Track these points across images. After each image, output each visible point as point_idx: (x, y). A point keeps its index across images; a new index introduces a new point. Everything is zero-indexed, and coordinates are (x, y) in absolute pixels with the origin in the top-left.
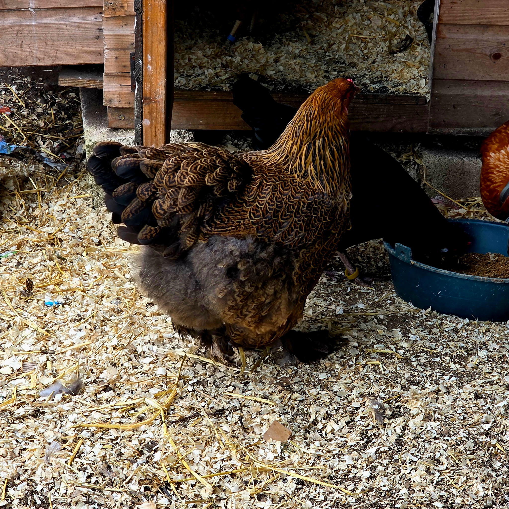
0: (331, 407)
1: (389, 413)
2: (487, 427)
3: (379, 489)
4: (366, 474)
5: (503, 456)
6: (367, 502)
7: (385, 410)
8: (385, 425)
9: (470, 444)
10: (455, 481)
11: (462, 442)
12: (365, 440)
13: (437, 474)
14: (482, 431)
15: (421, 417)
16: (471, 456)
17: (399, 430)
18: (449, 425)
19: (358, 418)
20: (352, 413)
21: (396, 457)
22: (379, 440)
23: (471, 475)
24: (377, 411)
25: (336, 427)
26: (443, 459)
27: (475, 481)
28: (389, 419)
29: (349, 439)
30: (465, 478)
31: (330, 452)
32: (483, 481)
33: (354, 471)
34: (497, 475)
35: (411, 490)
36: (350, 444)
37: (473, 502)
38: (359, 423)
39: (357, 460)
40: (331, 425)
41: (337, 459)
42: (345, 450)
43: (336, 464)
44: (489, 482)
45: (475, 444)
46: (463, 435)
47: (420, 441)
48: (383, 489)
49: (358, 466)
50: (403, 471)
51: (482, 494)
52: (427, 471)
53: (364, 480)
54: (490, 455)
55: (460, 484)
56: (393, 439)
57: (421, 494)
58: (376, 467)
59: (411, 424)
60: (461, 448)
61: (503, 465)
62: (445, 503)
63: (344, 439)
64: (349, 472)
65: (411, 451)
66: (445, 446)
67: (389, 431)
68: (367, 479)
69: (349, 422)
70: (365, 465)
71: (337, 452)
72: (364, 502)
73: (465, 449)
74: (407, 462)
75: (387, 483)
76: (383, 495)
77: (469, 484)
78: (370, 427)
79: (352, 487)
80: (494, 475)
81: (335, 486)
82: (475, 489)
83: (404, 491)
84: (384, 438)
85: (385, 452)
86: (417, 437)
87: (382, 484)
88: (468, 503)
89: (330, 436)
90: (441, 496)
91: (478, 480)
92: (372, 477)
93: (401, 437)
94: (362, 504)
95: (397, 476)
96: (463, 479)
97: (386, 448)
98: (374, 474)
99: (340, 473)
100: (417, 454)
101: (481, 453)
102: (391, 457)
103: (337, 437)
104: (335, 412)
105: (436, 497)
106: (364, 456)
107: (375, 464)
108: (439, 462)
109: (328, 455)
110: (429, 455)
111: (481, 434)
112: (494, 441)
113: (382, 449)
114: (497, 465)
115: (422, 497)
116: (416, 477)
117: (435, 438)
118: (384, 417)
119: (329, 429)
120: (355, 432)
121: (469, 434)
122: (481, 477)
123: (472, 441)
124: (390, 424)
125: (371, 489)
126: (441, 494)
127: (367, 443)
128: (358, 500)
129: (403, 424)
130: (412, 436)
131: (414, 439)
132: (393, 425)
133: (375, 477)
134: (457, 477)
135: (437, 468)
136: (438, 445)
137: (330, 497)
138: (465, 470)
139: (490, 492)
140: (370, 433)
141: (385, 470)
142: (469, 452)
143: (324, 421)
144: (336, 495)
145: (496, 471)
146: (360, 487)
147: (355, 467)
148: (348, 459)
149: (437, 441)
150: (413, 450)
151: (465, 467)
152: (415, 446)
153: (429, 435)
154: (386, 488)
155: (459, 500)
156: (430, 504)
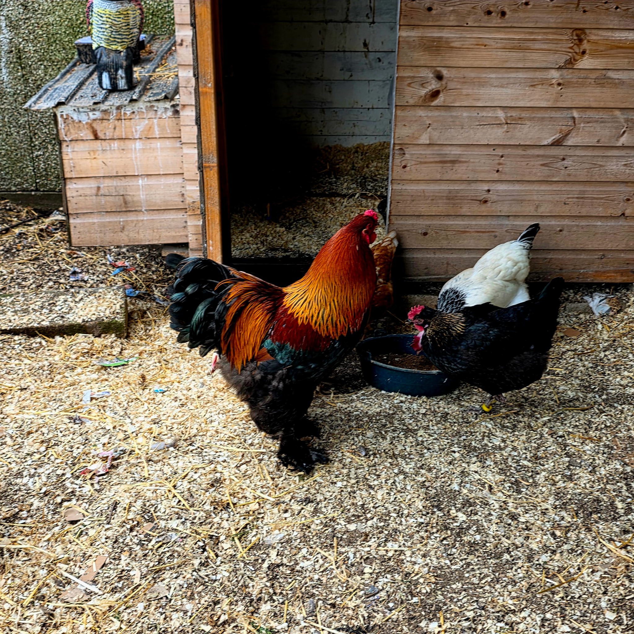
10: (404, 499)
55: (407, 501)
77: (413, 501)
90: (395, 509)
96: (409, 497)
126: (395, 507)
155: (406, 512)
156: (388, 514)
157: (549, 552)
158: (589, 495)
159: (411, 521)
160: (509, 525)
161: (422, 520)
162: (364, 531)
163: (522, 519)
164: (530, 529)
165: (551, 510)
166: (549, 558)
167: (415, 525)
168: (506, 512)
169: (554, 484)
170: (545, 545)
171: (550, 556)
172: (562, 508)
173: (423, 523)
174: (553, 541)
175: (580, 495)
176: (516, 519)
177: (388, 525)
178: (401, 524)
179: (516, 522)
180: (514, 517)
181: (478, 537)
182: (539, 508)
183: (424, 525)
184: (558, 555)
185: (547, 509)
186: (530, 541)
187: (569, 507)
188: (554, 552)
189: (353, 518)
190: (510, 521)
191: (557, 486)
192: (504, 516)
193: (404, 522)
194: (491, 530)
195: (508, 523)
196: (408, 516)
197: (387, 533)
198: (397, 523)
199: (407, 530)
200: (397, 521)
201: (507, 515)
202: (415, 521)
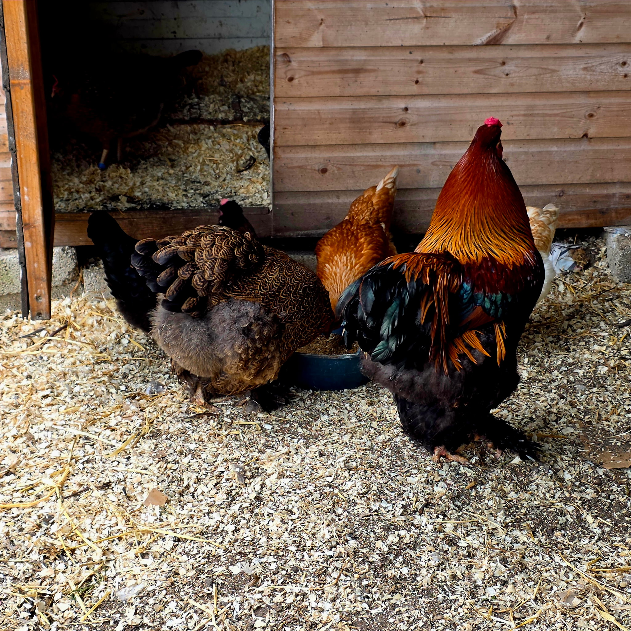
0: (201, 473)
1: (249, 474)
2: (330, 479)
3: (243, 539)
4: (232, 528)
5: (343, 503)
6: (233, 551)
7: (245, 472)
8: (246, 484)
9: (317, 495)
10: (305, 528)
11: (310, 494)
12: (230, 499)
13: (290, 523)
14: (326, 483)
15: (276, 475)
16: (318, 505)
17: (258, 488)
18: (299, 480)
19: (224, 480)
20: (218, 476)
21: (256, 511)
22: (242, 498)
23: (318, 521)
24: (239, 474)
25: (206, 490)
26: (295, 510)
27: (322, 526)
28: (249, 479)
29: (216, 499)
30: (313, 524)
31: (201, 511)
32: (328, 525)
33: (222, 526)
34: (339, 520)
35: (269, 538)
36: (217, 503)
37: (321, 544)
38: (225, 485)
39: (224, 516)
40: (201, 488)
41: (207, 517)
42: (214, 509)
43: (207, 521)
44: (333, 526)
45: (321, 494)
46: (311, 488)
47: (275, 496)
48: (246, 539)
49: (225, 521)
50: (262, 523)
51: (327, 536)
52: (282, 521)
53: (230, 534)
54: (334, 503)
55: (309, 529)
56: (253, 496)
57: (278, 541)
58: (239, 522)
59: (267, 482)
60: (310, 499)
61: (344, 511)
62: (298, 547)
63: (212, 499)
64: (218, 527)
65: (268, 505)
66: (296, 499)
67: (250, 489)
68: (233, 532)
69: (216, 484)
70: (230, 520)
71: (207, 511)
72: (231, 552)
73: (313, 500)
74: (266, 514)
75: (249, 534)
76: (246, 544)
77: (317, 529)
78: (234, 487)
79: (220, 540)
80: (337, 519)
81: (206, 540)
82: (322, 533)
83: (264, 539)
84: (246, 495)
85: (247, 507)
86: (273, 493)
87: (245, 535)
88: (317, 545)
89: (201, 497)
90: (295, 541)
91: (324, 525)
92: (237, 530)
93: (260, 493)
94: (229, 554)
95: (257, 528)
96: (312, 525)
97: (248, 504)
98: (238, 527)
99: (210, 528)
100: (274, 507)
101: (325, 502)
102: (252, 512)
103: (206, 498)
104: (203, 477)
105: (290, 542)
106: (230, 512)
107: (238, 519)
108: (292, 513)
109: (200, 514)
110: (283, 508)
111: (325, 486)
112: (336, 491)
113: (243, 506)
114: (339, 511)
115: (279, 543)
116: (273, 527)
117: (288, 492)
118: (245, 478)
119: (199, 492)
120: (221, 492)
121: (316, 487)
122: (326, 523)
123: (318, 492)
124: (250, 484)
125: (236, 541)
126: (295, 539)
127: (232, 501)
128: (226, 550)
129: (261, 483)
130: (269, 492)
131: (271, 495)
132: (253, 484)
133: (239, 530)
134: (306, 524)
135: (290, 518)
136: (290, 498)
137: (202, 550)
138: (313, 517)
139: (334, 534)
140: (234, 492)
141: (247, 523)
142: (316, 502)
143: (195, 485)
144: (207, 548)
145: (339, 516)
146: (227, 539)
147: (222, 522)
148: (216, 516)
149: (289, 495)
150: (270, 504)
151: (313, 515)
152: (271, 501)
153: (283, 490)
154: (249, 539)
155: (309, 544)
156: (285, 549)
157: (498, 583)
158: (550, 507)
159: (316, 555)
160: (446, 552)
161: (330, 553)
162: (253, 572)
163: (462, 543)
164: (474, 556)
165: (500, 530)
166: (498, 591)
167: (321, 560)
168: (441, 536)
169: (504, 495)
170: (493, 575)
171: (500, 589)
172: (513, 525)
173: (331, 557)
174: (503, 569)
175: (538, 508)
176: (454, 544)
177: (285, 563)
178: (302, 560)
179: (455, 547)
180: (452, 542)
181: (405, 570)
182: (485, 528)
183: (334, 559)
184: (510, 586)
185: (495, 529)
186: (473, 570)
187: (523, 524)
188: (505, 583)
189: (238, 557)
190: (446, 547)
191: (509, 499)
192: (439, 540)
193: (307, 558)
194: (423, 559)
195: (445, 549)
196: (312, 549)
197: (284, 573)
198: (297, 559)
199: (311, 567)
200: (297, 556)
201: (443, 539)
202: (322, 554)
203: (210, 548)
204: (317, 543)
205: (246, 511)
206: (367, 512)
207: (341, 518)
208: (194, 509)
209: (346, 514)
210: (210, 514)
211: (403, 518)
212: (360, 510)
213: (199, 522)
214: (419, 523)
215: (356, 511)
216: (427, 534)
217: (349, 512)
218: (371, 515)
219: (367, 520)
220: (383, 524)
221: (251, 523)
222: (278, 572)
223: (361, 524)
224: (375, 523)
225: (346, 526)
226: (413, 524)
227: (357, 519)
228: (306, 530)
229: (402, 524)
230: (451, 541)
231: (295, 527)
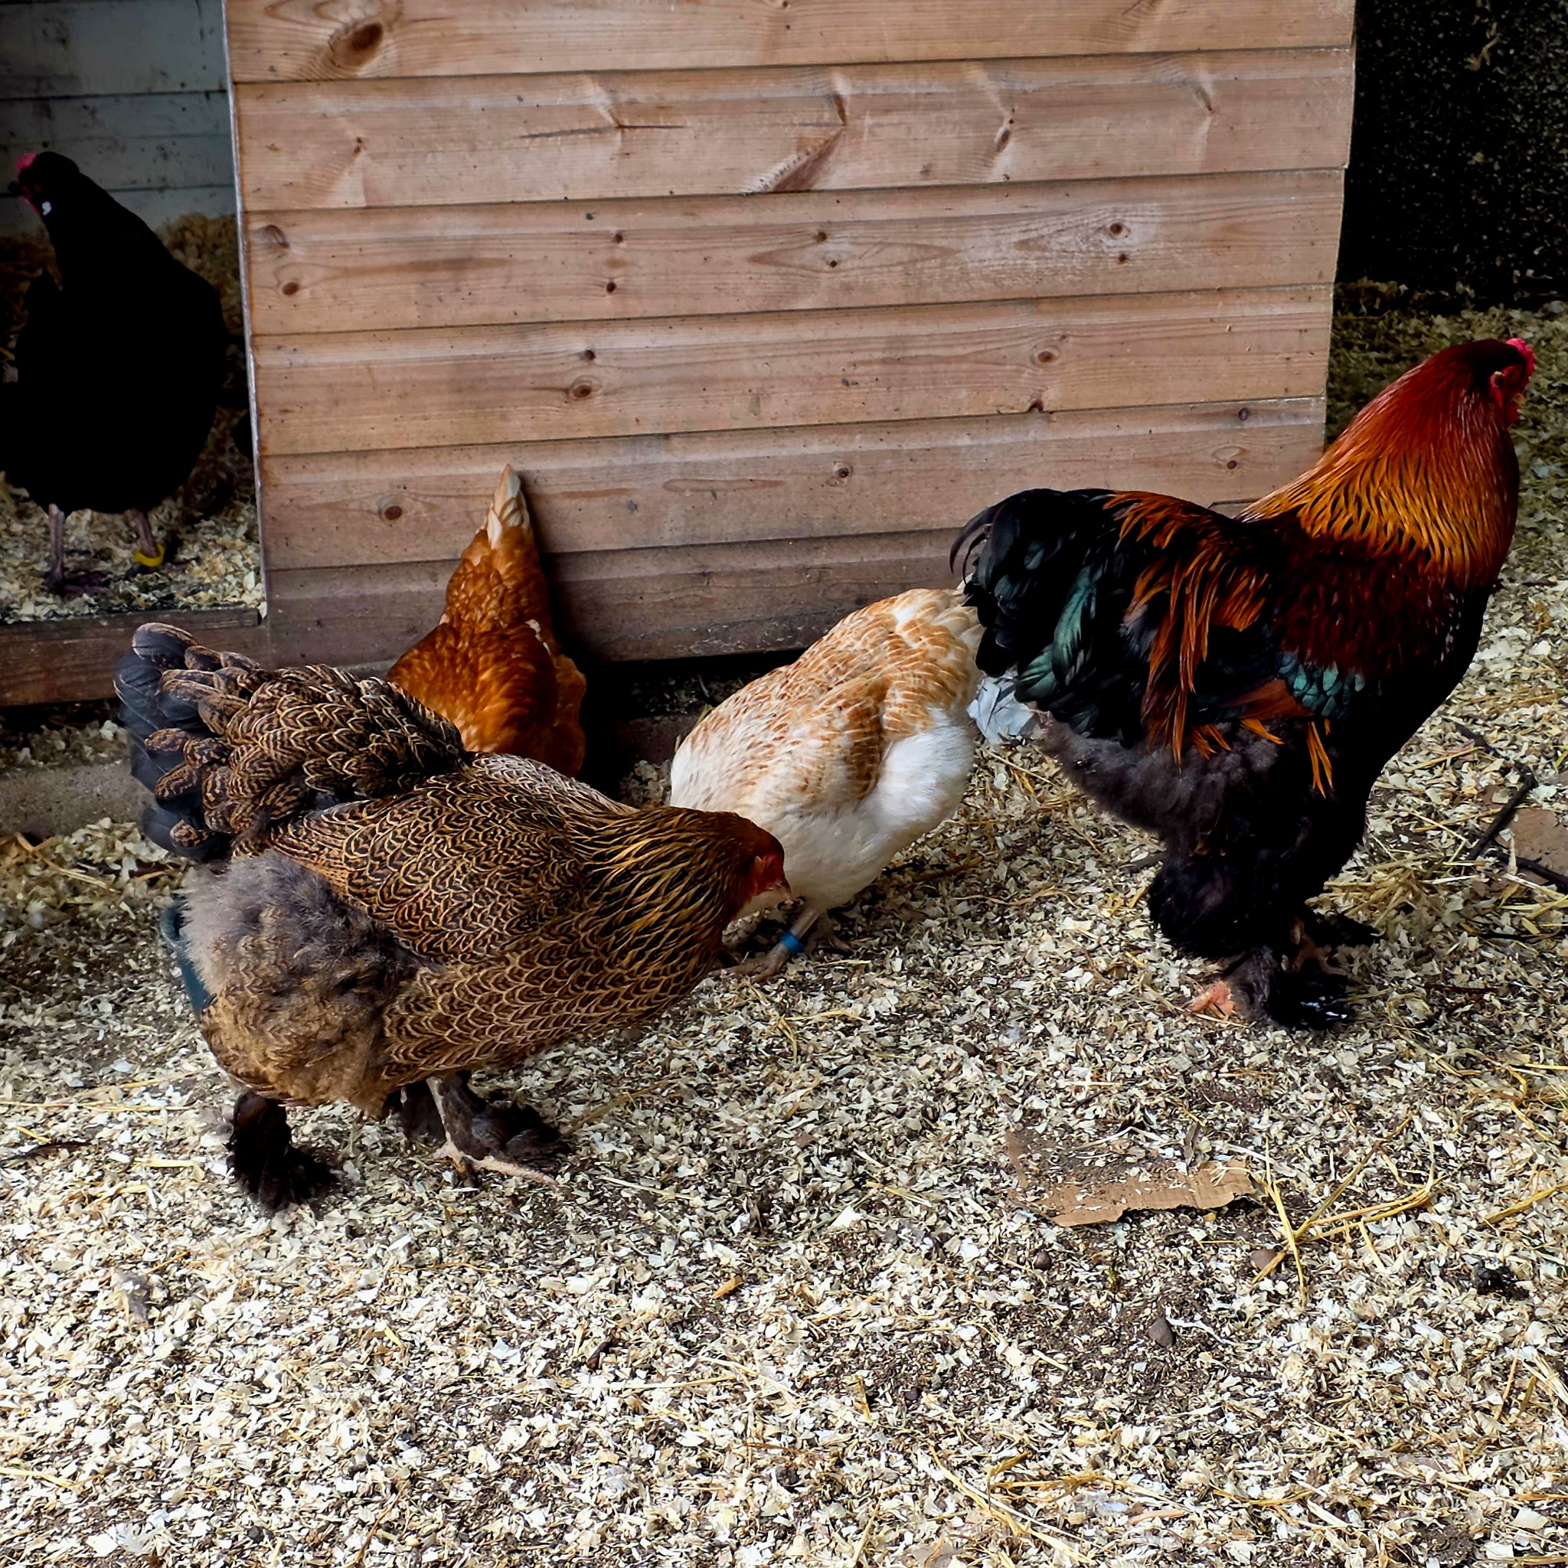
0: (37, 1298)
1: (158, 1295)
2: (368, 1296)
3: (129, 1465)
4: (104, 1436)
5: (396, 1355)
6: (102, 1497)
7: (149, 1290)
8: (152, 1321)
9: (330, 1339)
10: (293, 1424)
11: (315, 1336)
12: (106, 1361)
13: (256, 1414)
14: (359, 1306)
15: (229, 1294)
16: (329, 1366)
17: (181, 1329)
18: (291, 1303)
19: (95, 1315)
20: (82, 1305)
21: (170, 1389)
22: (139, 1356)
23: (327, 1406)
24: (132, 1296)
25: (47, 1341)
26: (270, 1381)
27: (334, 1418)
28: (161, 1308)
29: (72, 1365)
30: (313, 1415)
31: (29, 1397)
32: (351, 1414)
33: (79, 1432)
34: (382, 1399)
35: (197, 1457)
36: (72, 1374)
37: (328, 1463)
38: (98, 1327)
39: (86, 1408)
40: (37, 1336)
41: (44, 1411)
42: (62, 1390)
43: (41, 1423)
44: (362, 1415)
45: (343, 1336)
46: (316, 1321)
47: (224, 1346)
48: (137, 1463)
49: (89, 1420)
50: (183, 1419)
51: (347, 1443)
52: (235, 1411)
53: (98, 1452)
54: (371, 1356)
55: (302, 1428)
56: (166, 1350)
57: (219, 1463)
58: (124, 1420)
59: (208, 1313)
60: (312, 1349)
61: (396, 1375)
62: (269, 1475)
63: (62, 1365)
64: (68, 1436)
65: (205, 1373)
66: (277, 1351)
67: (160, 1334)
68: (106, 1447)
69: (75, 1326)
70: (102, 1417)
71: (45, 1396)
72: (95, 1498)
73: (319, 1351)
74: (193, 1397)
75: (146, 1449)
76: (138, 1476)
77: (322, 1426)
78: (120, 1331)
79: (72, 1468)
80: (376, 1395)
81: (36, 1473)
82: (332, 1437)
83: (184, 1461)
84: (148, 1351)
85: (147, 1382)
86: (219, 1340)
87: (135, 1454)
88: (316, 1468)
89: (34, 1362)
90: (263, 1462)
91: (341, 1415)
92: (115, 1442)
93: (187, 1343)
94: (92, 1504)
95: (169, 1433)
96: (309, 1416)
97: (149, 1374)
98: (121, 1434)
99: (49, 1441)
100: (217, 1376)
101: (350, 1355)
102: (161, 1391)
103: (47, 1363)
104: (43, 1308)
105: (250, 1464)
106: (103, 1397)
107: (122, 1412)
108: (263, 1388)
109: (27, 1404)
110: (240, 1377)
111: (354, 1314)
112: (381, 1325)
113: (139, 1379)
114: (384, 1375)
115: (220, 1469)
116: (209, 1427)
117: (258, 1336)
118: (150, 1306)
119: (31, 1347)
120: (85, 1346)
121: (330, 1317)
122: (346, 1408)
123: (335, 1330)
124: (163, 1319)
125: (112, 1469)
126: (262, 1456)
127: (111, 1366)
128: (84, 1496)
129: (190, 1315)
130: (208, 1339)
131: (212, 1345)
132: (169, 1320)
133: (122, 1440)
134: (295, 1415)
135: (256, 1401)
136: (261, 1352)
137: (25, 1496)
138: (316, 1396)
139: (365, 1437)
140: (119, 1345)
141: (145, 1422)
142: (325, 1357)
143: (20, 1332)
144: (37, 1492)
145: (382, 1388)
146: (89, 1466)
147: (82, 1424)
148: (68, 1409)
149: (261, 1342)
150: (208, 1370)
151: (315, 1391)
152: (213, 1360)
153: (245, 1331)
154: (147, 1462)
155: (297, 1466)
156: (235, 1482)
157: (771, 1534)
158: (918, 1330)
159: (311, 1492)
160: (646, 1463)
161: (350, 1486)
162: (145, 1550)
163: (690, 1439)
164: (716, 1468)
165: (787, 1397)
166: (768, 1554)
167: (322, 1507)
168: (639, 1422)
169: (809, 1308)
170: (759, 1516)
171: (773, 1549)
172: (824, 1385)
173: (352, 1495)
174: (786, 1497)
175: (889, 1335)
176: (670, 1442)
177: (233, 1518)
178: (277, 1508)
179: (670, 1450)
180: (662, 1436)
181: (538, 1518)
182: (750, 1395)
183: (357, 1500)
184: (799, 1540)
185: (777, 1396)
186: (712, 1504)
187: (848, 1380)
188: (786, 1534)
189: (112, 1512)
190: (648, 1450)
191: (819, 1317)
192: (631, 1434)
193: (287, 1502)
194: (585, 1486)
195: (644, 1456)
196: (303, 1478)
197: (226, 1544)
198: (262, 1507)
199: (296, 1525)
200: (263, 1500)
201: (642, 1430)
202: (326, 1491)
203: (43, 1493)
204: (318, 1461)
205: (145, 1390)
206: (454, 1374)
207: (388, 1393)
208: (10, 1393)
209: (401, 1381)
210: (53, 1405)
211: (545, 1383)
212: (438, 1371)
213: (23, 1425)
214: (586, 1394)
215: (426, 1374)
216: (604, 1419)
217: (408, 1378)
218: (464, 1381)
219: (453, 1395)
220: (492, 1403)
221: (155, 1422)
222: (213, 1544)
223: (436, 1407)
224: (472, 1402)
225: (397, 1414)
226: (569, 1398)
227: (429, 1393)
228: (295, 1429)
229: (542, 1398)
230: (662, 1434)
231: (266, 1425)
